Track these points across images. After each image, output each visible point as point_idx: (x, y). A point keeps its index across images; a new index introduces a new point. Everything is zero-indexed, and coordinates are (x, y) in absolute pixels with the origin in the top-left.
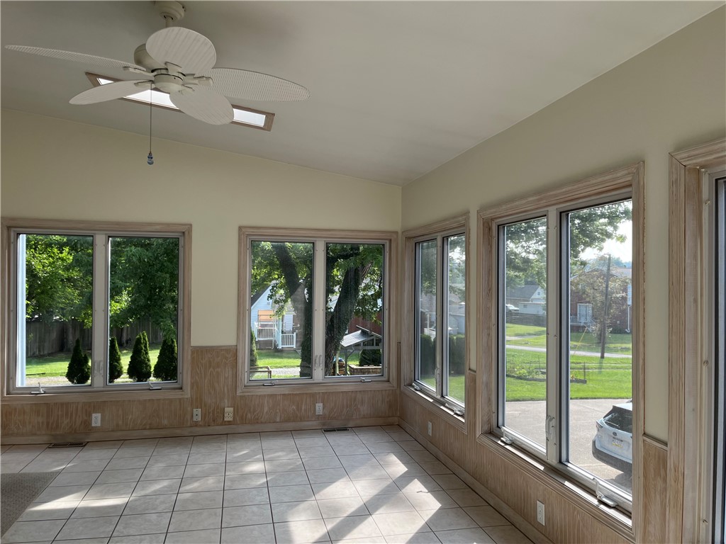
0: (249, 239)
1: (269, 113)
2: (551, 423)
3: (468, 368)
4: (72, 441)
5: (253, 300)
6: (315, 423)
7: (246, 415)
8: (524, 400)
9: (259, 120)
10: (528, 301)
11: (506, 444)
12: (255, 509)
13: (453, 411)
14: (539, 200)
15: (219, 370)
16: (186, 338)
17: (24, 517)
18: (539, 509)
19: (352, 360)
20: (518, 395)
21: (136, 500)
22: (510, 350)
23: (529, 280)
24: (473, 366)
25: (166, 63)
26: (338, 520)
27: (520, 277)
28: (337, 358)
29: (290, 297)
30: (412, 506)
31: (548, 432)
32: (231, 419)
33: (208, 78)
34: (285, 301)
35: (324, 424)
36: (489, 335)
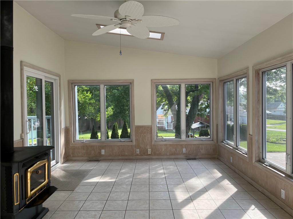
0: (155, 84)
1: (163, 33)
2: (288, 156)
3: (248, 134)
4: (95, 159)
5: (157, 109)
6: (183, 156)
7: (156, 152)
8: (274, 152)
9: (158, 36)
10: (277, 109)
11: (267, 166)
12: (161, 186)
13: (242, 152)
14: (282, 59)
15: (145, 134)
16: (133, 122)
17: (81, 184)
18: (282, 193)
19: (196, 134)
20: (272, 150)
21: (118, 180)
22: (268, 131)
23: (277, 100)
24: (251, 133)
25: (126, 16)
26: (194, 192)
27: (273, 98)
28: (190, 133)
29: (170, 108)
30: (225, 189)
31: (287, 160)
32: (150, 153)
33: (141, 20)
34: (168, 110)
35: (186, 157)
36: (258, 120)
